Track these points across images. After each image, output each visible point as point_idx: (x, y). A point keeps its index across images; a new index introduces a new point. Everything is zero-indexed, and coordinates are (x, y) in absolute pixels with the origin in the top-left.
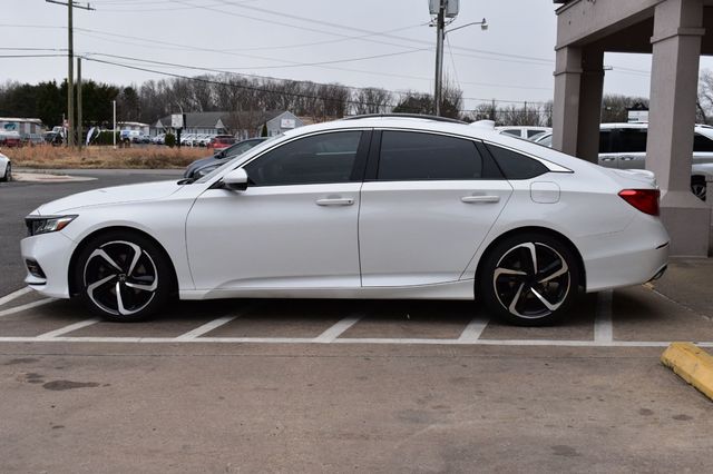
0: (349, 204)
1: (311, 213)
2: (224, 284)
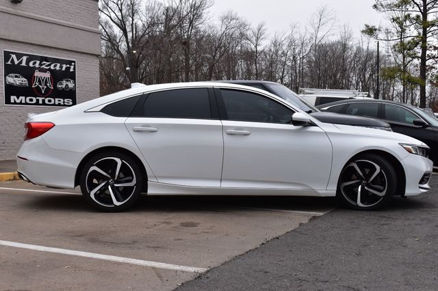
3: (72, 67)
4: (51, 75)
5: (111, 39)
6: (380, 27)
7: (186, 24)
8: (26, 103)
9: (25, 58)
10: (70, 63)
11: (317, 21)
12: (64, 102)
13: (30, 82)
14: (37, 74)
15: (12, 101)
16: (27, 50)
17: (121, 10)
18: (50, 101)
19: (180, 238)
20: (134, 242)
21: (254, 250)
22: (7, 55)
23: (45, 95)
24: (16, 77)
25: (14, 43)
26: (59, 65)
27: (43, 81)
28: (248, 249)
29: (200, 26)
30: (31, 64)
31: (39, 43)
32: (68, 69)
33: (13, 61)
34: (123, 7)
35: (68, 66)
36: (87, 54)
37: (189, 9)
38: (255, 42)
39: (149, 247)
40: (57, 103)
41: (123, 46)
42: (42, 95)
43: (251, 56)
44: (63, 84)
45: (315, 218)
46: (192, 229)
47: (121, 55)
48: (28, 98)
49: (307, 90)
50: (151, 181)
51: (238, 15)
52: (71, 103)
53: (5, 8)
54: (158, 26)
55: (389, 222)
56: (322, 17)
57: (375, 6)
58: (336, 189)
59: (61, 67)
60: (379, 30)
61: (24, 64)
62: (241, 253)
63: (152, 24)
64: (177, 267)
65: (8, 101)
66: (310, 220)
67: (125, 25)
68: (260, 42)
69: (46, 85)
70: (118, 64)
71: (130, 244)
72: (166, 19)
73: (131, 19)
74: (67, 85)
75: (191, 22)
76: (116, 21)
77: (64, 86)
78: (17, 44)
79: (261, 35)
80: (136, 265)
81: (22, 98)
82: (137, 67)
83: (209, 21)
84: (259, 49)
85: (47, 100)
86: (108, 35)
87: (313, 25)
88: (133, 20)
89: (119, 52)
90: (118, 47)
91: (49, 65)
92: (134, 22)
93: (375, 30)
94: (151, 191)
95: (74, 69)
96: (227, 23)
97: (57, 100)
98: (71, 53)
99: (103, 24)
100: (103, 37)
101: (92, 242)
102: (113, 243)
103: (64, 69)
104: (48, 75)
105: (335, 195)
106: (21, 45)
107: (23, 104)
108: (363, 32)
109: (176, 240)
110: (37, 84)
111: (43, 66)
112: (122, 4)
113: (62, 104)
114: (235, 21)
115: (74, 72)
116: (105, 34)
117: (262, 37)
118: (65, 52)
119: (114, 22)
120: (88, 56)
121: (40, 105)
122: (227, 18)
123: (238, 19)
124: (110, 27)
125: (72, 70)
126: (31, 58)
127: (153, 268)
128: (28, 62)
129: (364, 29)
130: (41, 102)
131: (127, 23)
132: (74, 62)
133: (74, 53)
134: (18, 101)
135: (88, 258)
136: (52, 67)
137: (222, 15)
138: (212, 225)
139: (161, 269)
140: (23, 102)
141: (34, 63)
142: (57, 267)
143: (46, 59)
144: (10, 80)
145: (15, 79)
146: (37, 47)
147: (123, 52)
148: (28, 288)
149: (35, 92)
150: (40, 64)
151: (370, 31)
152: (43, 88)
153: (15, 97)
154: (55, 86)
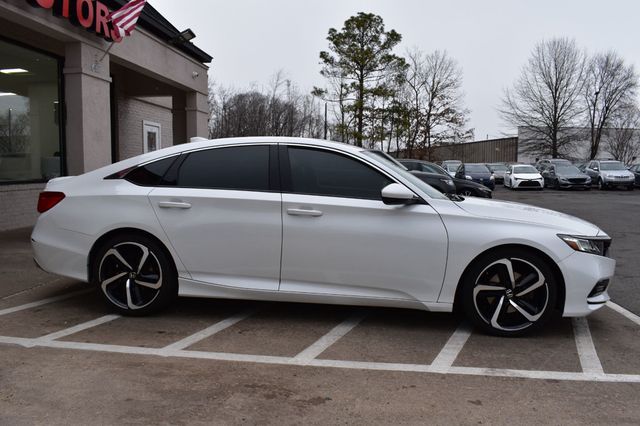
50: (182, 277)
58: (453, 301)
94: (183, 291)
105: (451, 310)
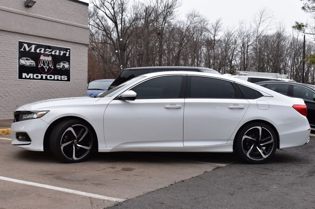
0: (180, 108)
1: (162, 112)
2: (120, 145)
3: (68, 53)
4: (53, 58)
5: (106, 30)
6: (307, 24)
7: (161, 20)
8: (34, 79)
9: (33, 47)
10: (66, 50)
11: (258, 18)
12: (61, 78)
13: (37, 64)
14: (42, 58)
15: (24, 77)
16: (35, 41)
17: (113, 8)
18: (51, 77)
19: (117, 179)
20: (85, 180)
21: (163, 189)
22: (21, 44)
23: (48, 73)
24: (27, 60)
25: (26, 36)
26: (58, 51)
27: (46, 62)
28: (159, 187)
29: (171, 21)
30: (38, 51)
31: (44, 36)
32: (65, 54)
33: (25, 48)
34: (115, 6)
35: (65, 52)
36: (79, 43)
37: (163, 8)
38: (213, 33)
39: (93, 184)
40: (56, 79)
41: (114, 35)
42: (45, 73)
43: (210, 44)
44: (61, 65)
45: (218, 168)
46: (128, 173)
47: (113, 41)
48: (35, 75)
49: (241, 72)
51: (200, 14)
52: (66, 79)
53: (20, 11)
54: (140, 21)
55: (269, 173)
56: (263, 16)
57: (303, 8)
59: (60, 53)
60: (306, 26)
61: (33, 50)
62: (153, 190)
63: (136, 19)
64: (106, 198)
65: (20, 77)
66: (214, 169)
67: (116, 19)
68: (217, 33)
69: (48, 65)
70: (111, 48)
71: (81, 181)
72: (146, 16)
73: (120, 15)
74: (64, 66)
75: (164, 18)
76: (110, 16)
77: (61, 67)
78: (28, 36)
79: (218, 28)
80: (79, 195)
81: (31, 75)
82: (124, 50)
83: (178, 17)
84: (217, 38)
85: (48, 76)
86: (104, 26)
87: (255, 22)
88: (122, 15)
89: (111, 39)
90: (111, 35)
91: (51, 51)
92: (123, 17)
93: (303, 26)
95: (69, 54)
96: (191, 19)
97: (56, 76)
98: (67, 43)
99: (100, 18)
100: (100, 28)
101: (57, 179)
102: (70, 180)
103: (62, 54)
104: (50, 59)
106: (31, 37)
107: (32, 79)
108: (294, 27)
109: (113, 179)
110: (42, 65)
111: (47, 52)
112: (114, 4)
113: (60, 79)
114: (197, 18)
115: (69, 57)
116: (101, 25)
117: (219, 29)
118: (63, 42)
119: (108, 17)
120: (80, 45)
121: (44, 80)
122: (192, 16)
123: (200, 16)
124: (105, 20)
125: (67, 55)
126: (38, 46)
127: (90, 198)
128: (35, 49)
129: (295, 25)
130: (44, 78)
131: (118, 18)
132: (69, 49)
133: (69, 43)
134: (28, 77)
135: (50, 189)
136: (53, 53)
137: (188, 13)
138: (143, 170)
139: (95, 199)
140: (32, 77)
141: (40, 50)
142: (28, 194)
143: (49, 47)
144: (23, 62)
145: (26, 61)
146: (43, 39)
147: (115, 39)
148: (4, 207)
149: (41, 71)
150: (45, 51)
151: (299, 27)
152: (46, 68)
153: (26, 74)
154: (55, 66)
